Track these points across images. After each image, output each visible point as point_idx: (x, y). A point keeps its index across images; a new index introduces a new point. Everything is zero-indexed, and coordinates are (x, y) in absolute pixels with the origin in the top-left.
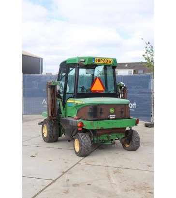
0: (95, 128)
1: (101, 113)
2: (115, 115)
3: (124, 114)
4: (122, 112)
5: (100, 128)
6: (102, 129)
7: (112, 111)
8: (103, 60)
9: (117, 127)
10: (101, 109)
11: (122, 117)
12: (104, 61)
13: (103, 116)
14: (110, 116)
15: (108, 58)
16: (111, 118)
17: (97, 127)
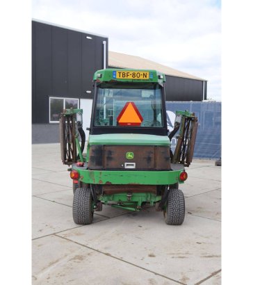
0: (97, 182)
1: (109, 158)
2: (134, 164)
3: (153, 162)
4: (149, 159)
5: (104, 183)
6: (108, 185)
7: (130, 155)
8: (131, 73)
9: (137, 183)
10: (110, 152)
11: (150, 167)
12: (134, 75)
13: (112, 164)
14: (126, 164)
15: (141, 71)
16: (126, 167)
17: (101, 181)
